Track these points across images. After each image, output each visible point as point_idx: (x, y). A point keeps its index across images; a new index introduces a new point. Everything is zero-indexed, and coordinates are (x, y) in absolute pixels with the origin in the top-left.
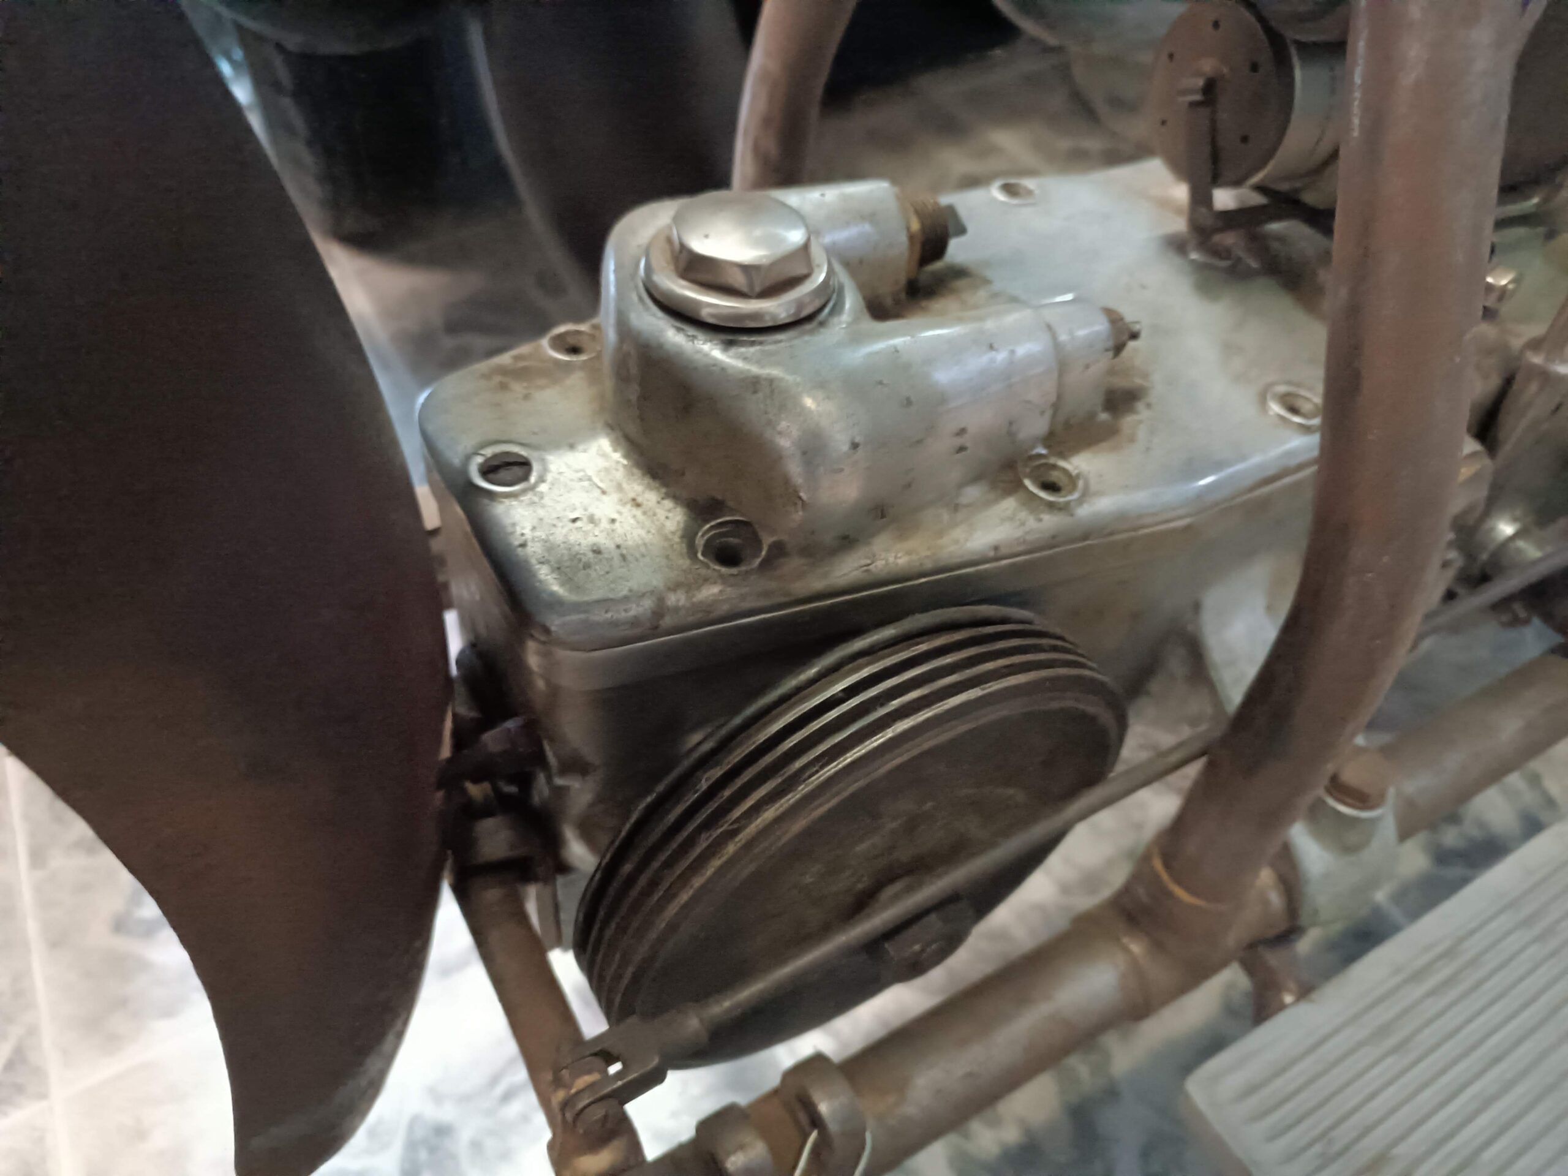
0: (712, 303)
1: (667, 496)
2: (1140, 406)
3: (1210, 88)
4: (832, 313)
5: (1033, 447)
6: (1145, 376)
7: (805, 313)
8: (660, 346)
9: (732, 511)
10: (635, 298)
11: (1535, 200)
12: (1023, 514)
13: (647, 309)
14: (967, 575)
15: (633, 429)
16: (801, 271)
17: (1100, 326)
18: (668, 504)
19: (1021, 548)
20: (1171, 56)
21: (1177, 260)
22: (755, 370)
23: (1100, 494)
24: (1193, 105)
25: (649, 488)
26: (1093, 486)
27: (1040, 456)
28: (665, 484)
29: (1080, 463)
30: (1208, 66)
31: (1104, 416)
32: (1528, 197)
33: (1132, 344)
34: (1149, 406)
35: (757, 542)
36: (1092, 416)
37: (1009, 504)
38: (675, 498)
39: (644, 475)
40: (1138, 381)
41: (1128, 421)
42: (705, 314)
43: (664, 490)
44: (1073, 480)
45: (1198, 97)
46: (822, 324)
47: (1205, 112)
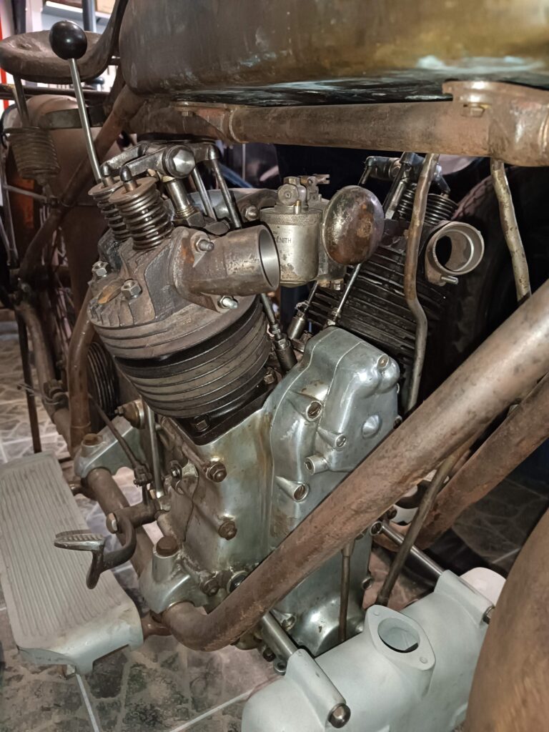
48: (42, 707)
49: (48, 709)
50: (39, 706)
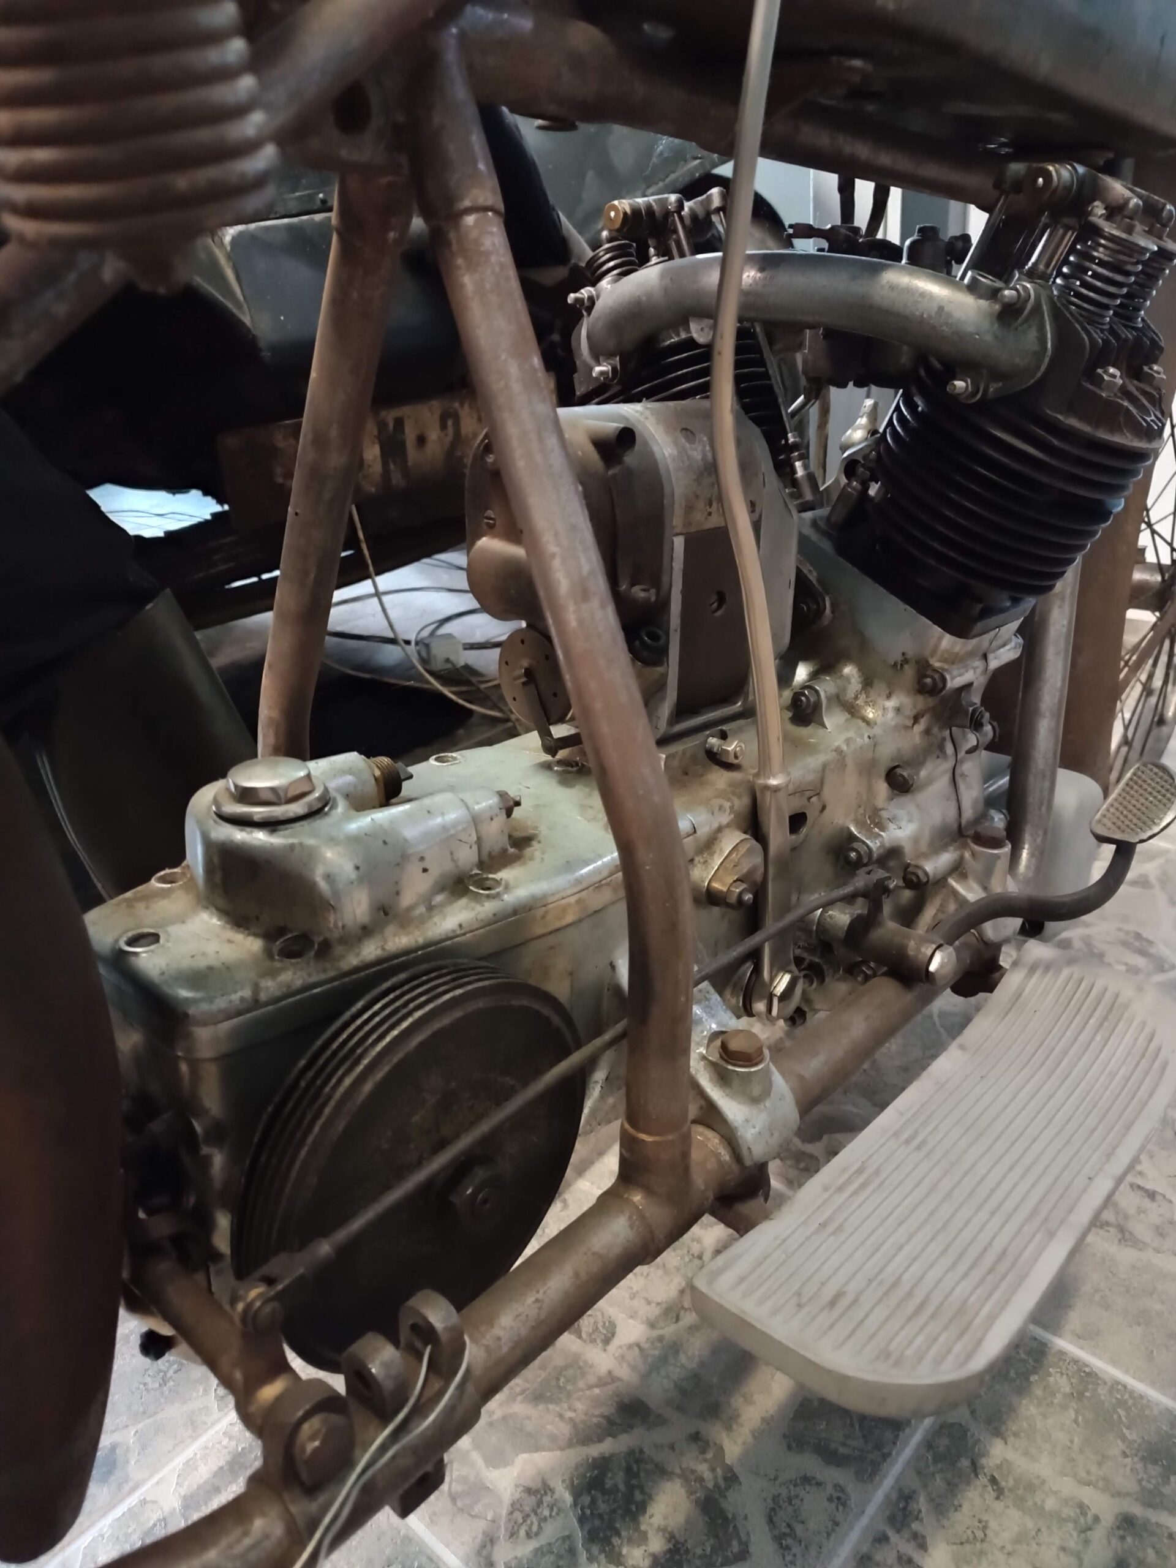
0: (258, 812)
1: (249, 935)
2: (534, 843)
3: (529, 673)
4: (331, 809)
5: (471, 870)
6: (536, 828)
7: (315, 808)
8: (232, 842)
9: (291, 931)
10: (212, 822)
11: (740, 704)
12: (473, 904)
13: (220, 825)
14: (447, 946)
15: (221, 902)
16: (306, 789)
17: (493, 801)
18: (251, 938)
19: (476, 926)
20: (507, 663)
21: (548, 773)
22: (291, 841)
23: (517, 887)
24: (524, 684)
25: (237, 932)
26: (512, 883)
27: (476, 875)
28: (247, 928)
29: (504, 875)
30: (525, 663)
31: (512, 850)
32: (735, 703)
33: (516, 809)
34: (539, 842)
35: (312, 943)
36: (505, 851)
37: (463, 901)
38: (256, 935)
39: (232, 928)
40: (531, 831)
41: (528, 851)
42: (256, 818)
43: (247, 932)
44: (498, 882)
45: (524, 679)
46: (326, 814)
47: (532, 687)
48: (997, 1498)
49: (993, 1481)
50: (998, 1506)
